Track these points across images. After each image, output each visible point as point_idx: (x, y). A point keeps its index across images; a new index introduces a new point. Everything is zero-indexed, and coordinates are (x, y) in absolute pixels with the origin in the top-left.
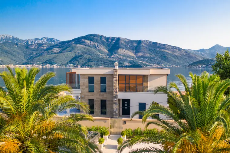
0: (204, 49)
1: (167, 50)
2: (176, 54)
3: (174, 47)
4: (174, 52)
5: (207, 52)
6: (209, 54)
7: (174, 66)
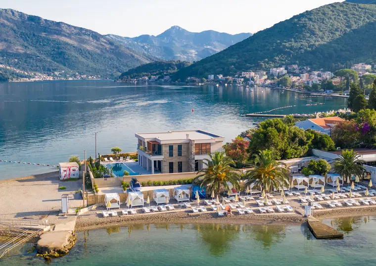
0: (147, 36)
1: (66, 36)
2: (88, 48)
3: (81, 29)
4: (82, 41)
5: (156, 43)
6: (160, 47)
7: (85, 76)
